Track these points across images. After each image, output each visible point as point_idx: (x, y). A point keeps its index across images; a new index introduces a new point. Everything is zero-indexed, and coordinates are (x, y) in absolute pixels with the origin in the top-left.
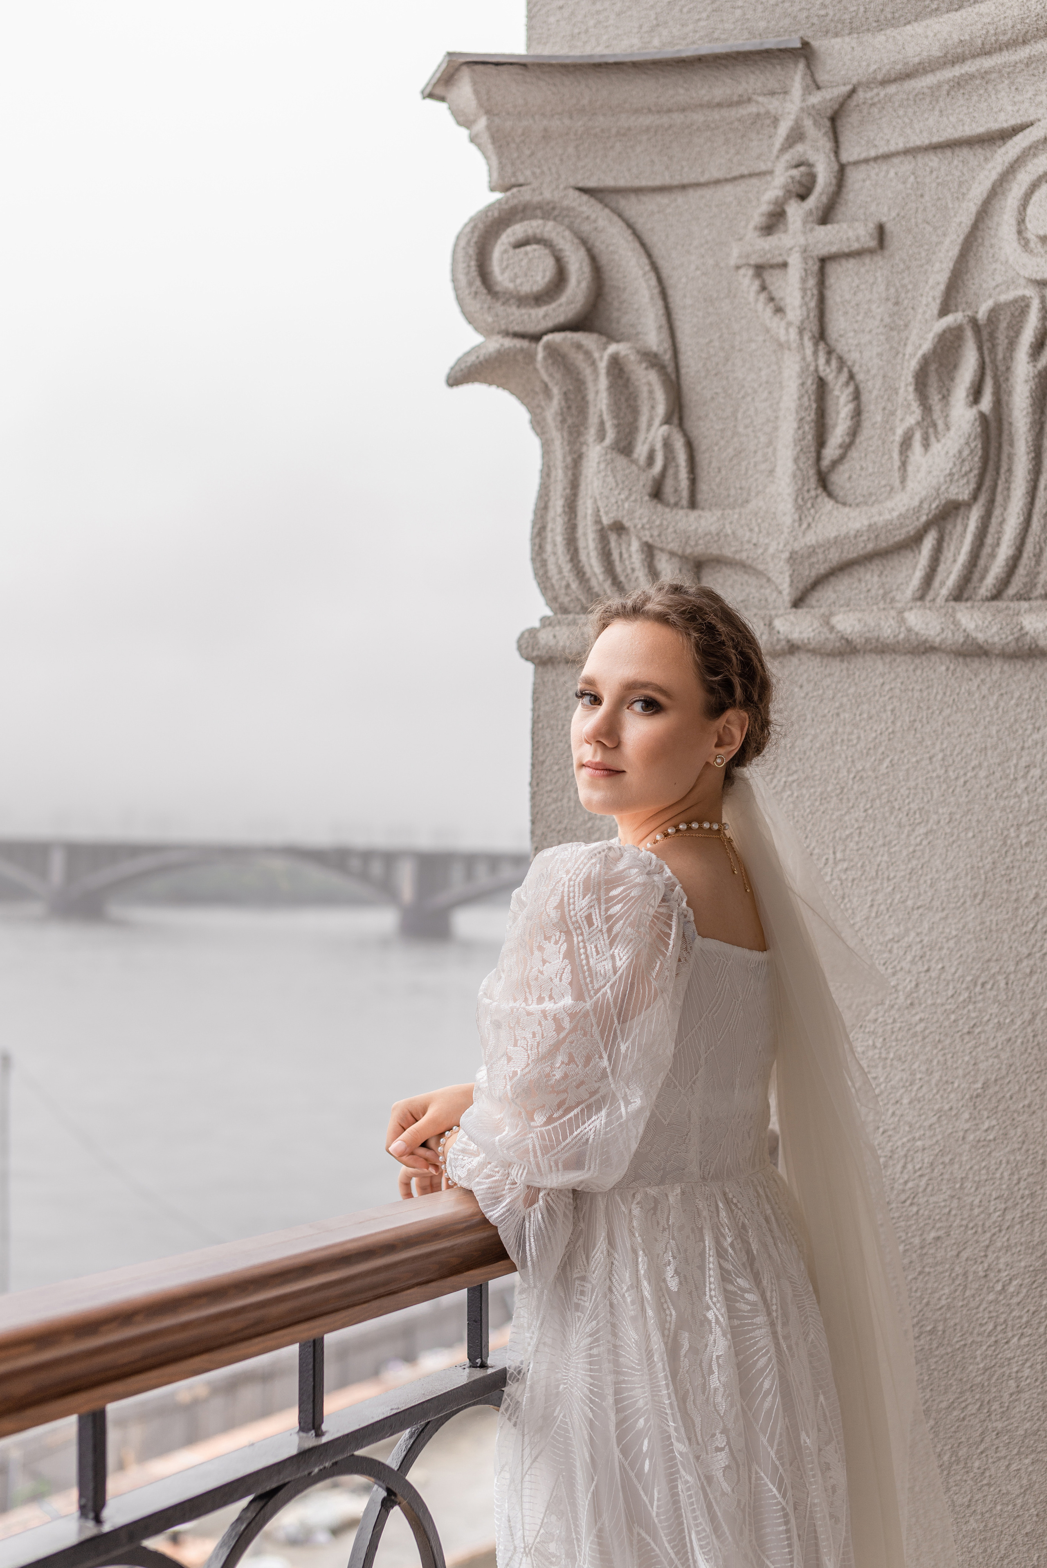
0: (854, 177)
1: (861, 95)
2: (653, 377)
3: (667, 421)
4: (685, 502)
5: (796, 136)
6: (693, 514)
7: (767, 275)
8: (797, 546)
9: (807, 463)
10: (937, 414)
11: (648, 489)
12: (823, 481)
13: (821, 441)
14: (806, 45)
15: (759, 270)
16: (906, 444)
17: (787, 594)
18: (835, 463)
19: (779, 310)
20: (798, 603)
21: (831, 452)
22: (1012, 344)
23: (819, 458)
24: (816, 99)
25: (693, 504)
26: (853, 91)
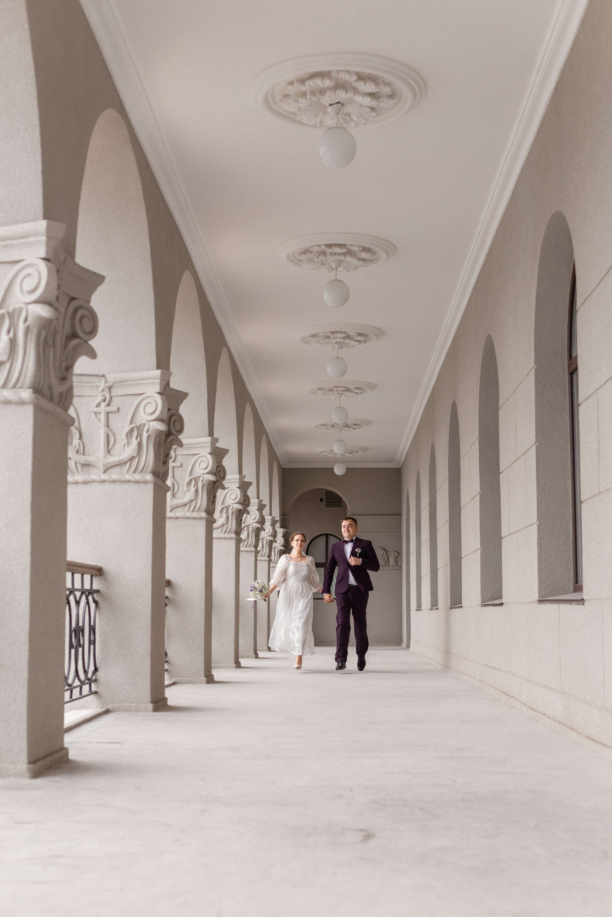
0: (113, 398)
1: (115, 385)
2: (77, 431)
3: (79, 439)
4: (82, 454)
5: (103, 391)
6: (84, 456)
7: (97, 414)
8: (104, 463)
9: (107, 449)
10: (130, 441)
11: (76, 452)
12: (109, 452)
13: (108, 445)
14: (104, 375)
15: (95, 413)
16: (124, 445)
17: (102, 471)
18: (111, 449)
19: (99, 421)
20: (104, 472)
21: (110, 446)
22: (143, 430)
23: (108, 448)
24: (107, 385)
25: (84, 455)
26: (114, 384)
